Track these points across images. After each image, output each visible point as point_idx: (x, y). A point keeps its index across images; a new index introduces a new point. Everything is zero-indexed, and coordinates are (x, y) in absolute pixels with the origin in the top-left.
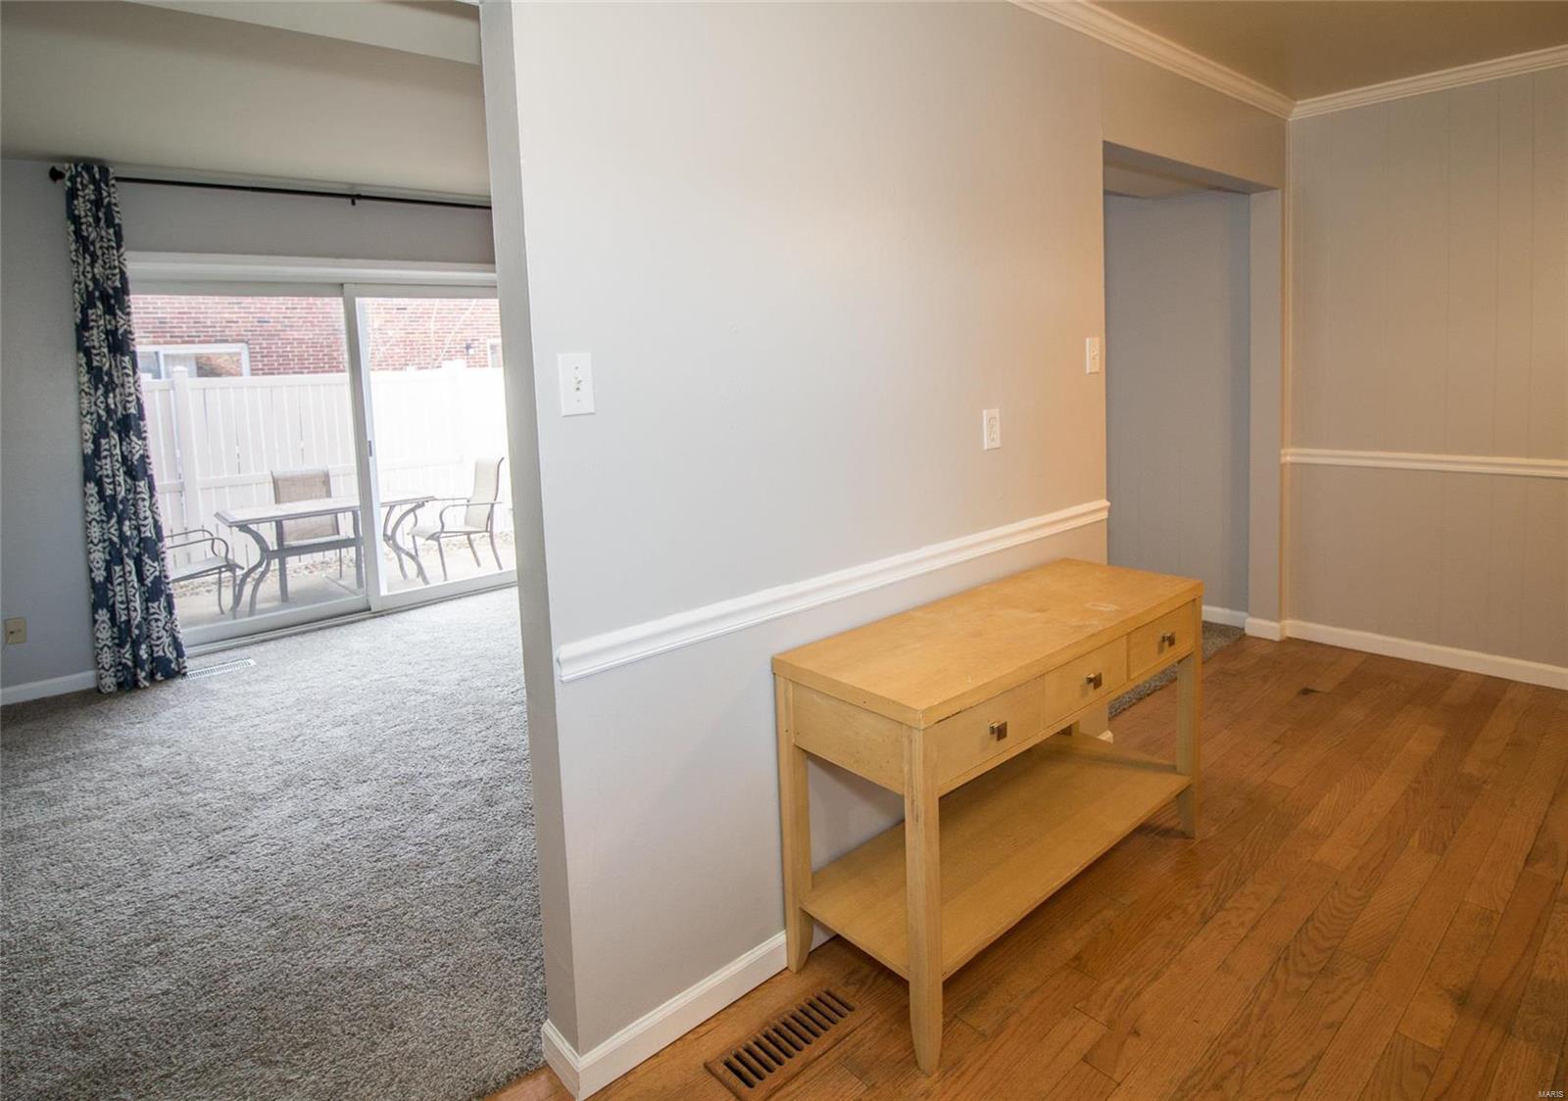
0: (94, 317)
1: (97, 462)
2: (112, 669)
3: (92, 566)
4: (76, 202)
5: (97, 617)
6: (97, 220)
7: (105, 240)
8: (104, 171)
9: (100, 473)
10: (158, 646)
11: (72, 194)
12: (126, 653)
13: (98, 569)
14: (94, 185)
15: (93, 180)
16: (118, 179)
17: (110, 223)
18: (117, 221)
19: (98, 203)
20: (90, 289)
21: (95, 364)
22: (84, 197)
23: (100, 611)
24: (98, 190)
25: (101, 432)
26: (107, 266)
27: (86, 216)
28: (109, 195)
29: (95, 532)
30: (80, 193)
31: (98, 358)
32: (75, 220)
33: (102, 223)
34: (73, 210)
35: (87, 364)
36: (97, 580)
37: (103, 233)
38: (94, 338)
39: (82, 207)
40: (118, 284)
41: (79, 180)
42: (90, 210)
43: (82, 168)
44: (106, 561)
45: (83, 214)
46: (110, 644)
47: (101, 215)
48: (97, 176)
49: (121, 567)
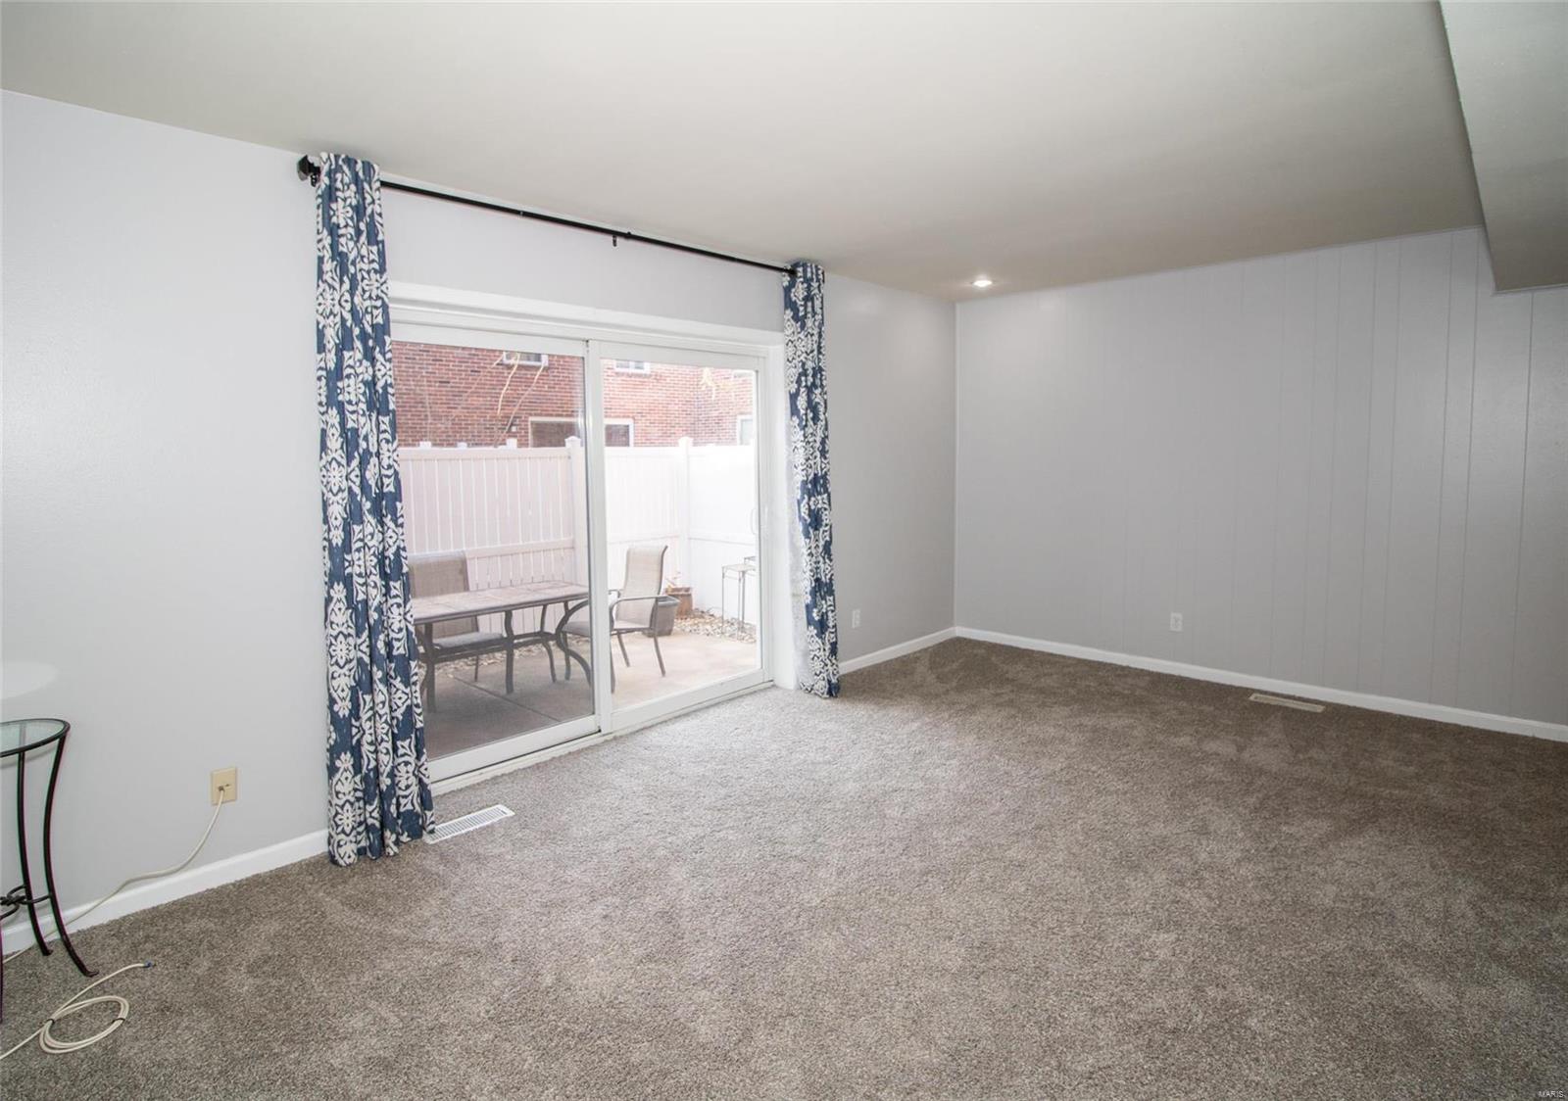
0: (351, 362)
1: (346, 556)
2: (354, 833)
3: (335, 695)
4: (334, 206)
5: (338, 763)
6: (359, 232)
7: (366, 260)
8: (368, 167)
9: (348, 571)
10: (406, 797)
11: (330, 196)
12: (373, 811)
13: (344, 699)
14: (356, 185)
15: (356, 180)
16: (384, 184)
17: (373, 238)
18: (380, 238)
19: (359, 210)
20: (349, 324)
21: (350, 425)
22: (345, 200)
23: (343, 756)
24: (360, 191)
25: (354, 516)
26: (367, 295)
27: (346, 226)
28: (373, 202)
29: (341, 650)
30: (339, 194)
31: (354, 417)
32: (333, 230)
33: (363, 238)
34: (330, 218)
35: (340, 423)
36: (341, 715)
37: (364, 252)
38: (351, 389)
39: (342, 214)
40: (380, 320)
41: (339, 176)
42: (352, 218)
43: (343, 160)
44: (352, 688)
45: (342, 224)
46: (352, 800)
47: (362, 226)
48: (361, 174)
49: (371, 697)
